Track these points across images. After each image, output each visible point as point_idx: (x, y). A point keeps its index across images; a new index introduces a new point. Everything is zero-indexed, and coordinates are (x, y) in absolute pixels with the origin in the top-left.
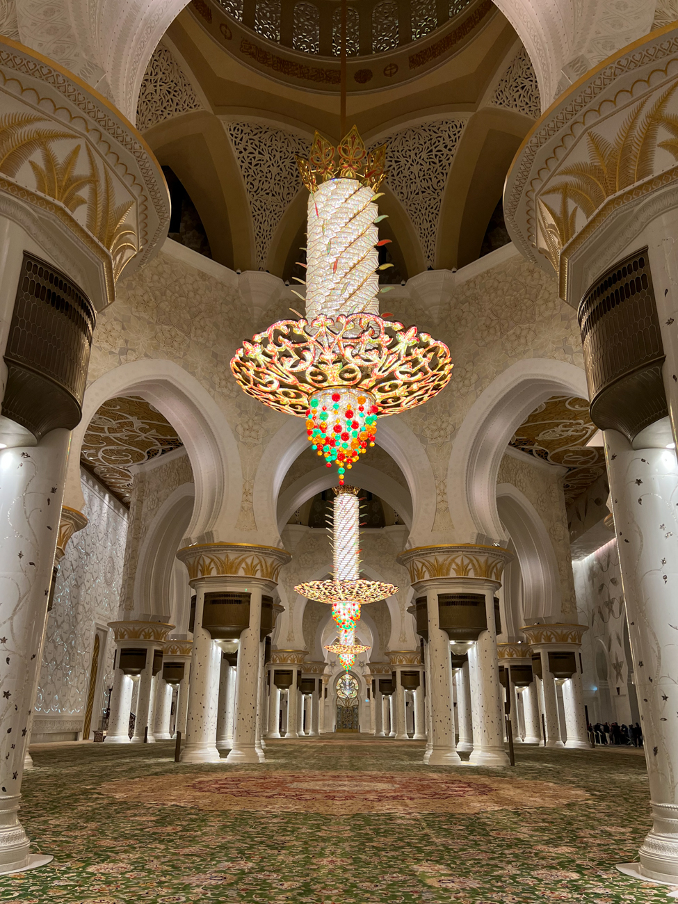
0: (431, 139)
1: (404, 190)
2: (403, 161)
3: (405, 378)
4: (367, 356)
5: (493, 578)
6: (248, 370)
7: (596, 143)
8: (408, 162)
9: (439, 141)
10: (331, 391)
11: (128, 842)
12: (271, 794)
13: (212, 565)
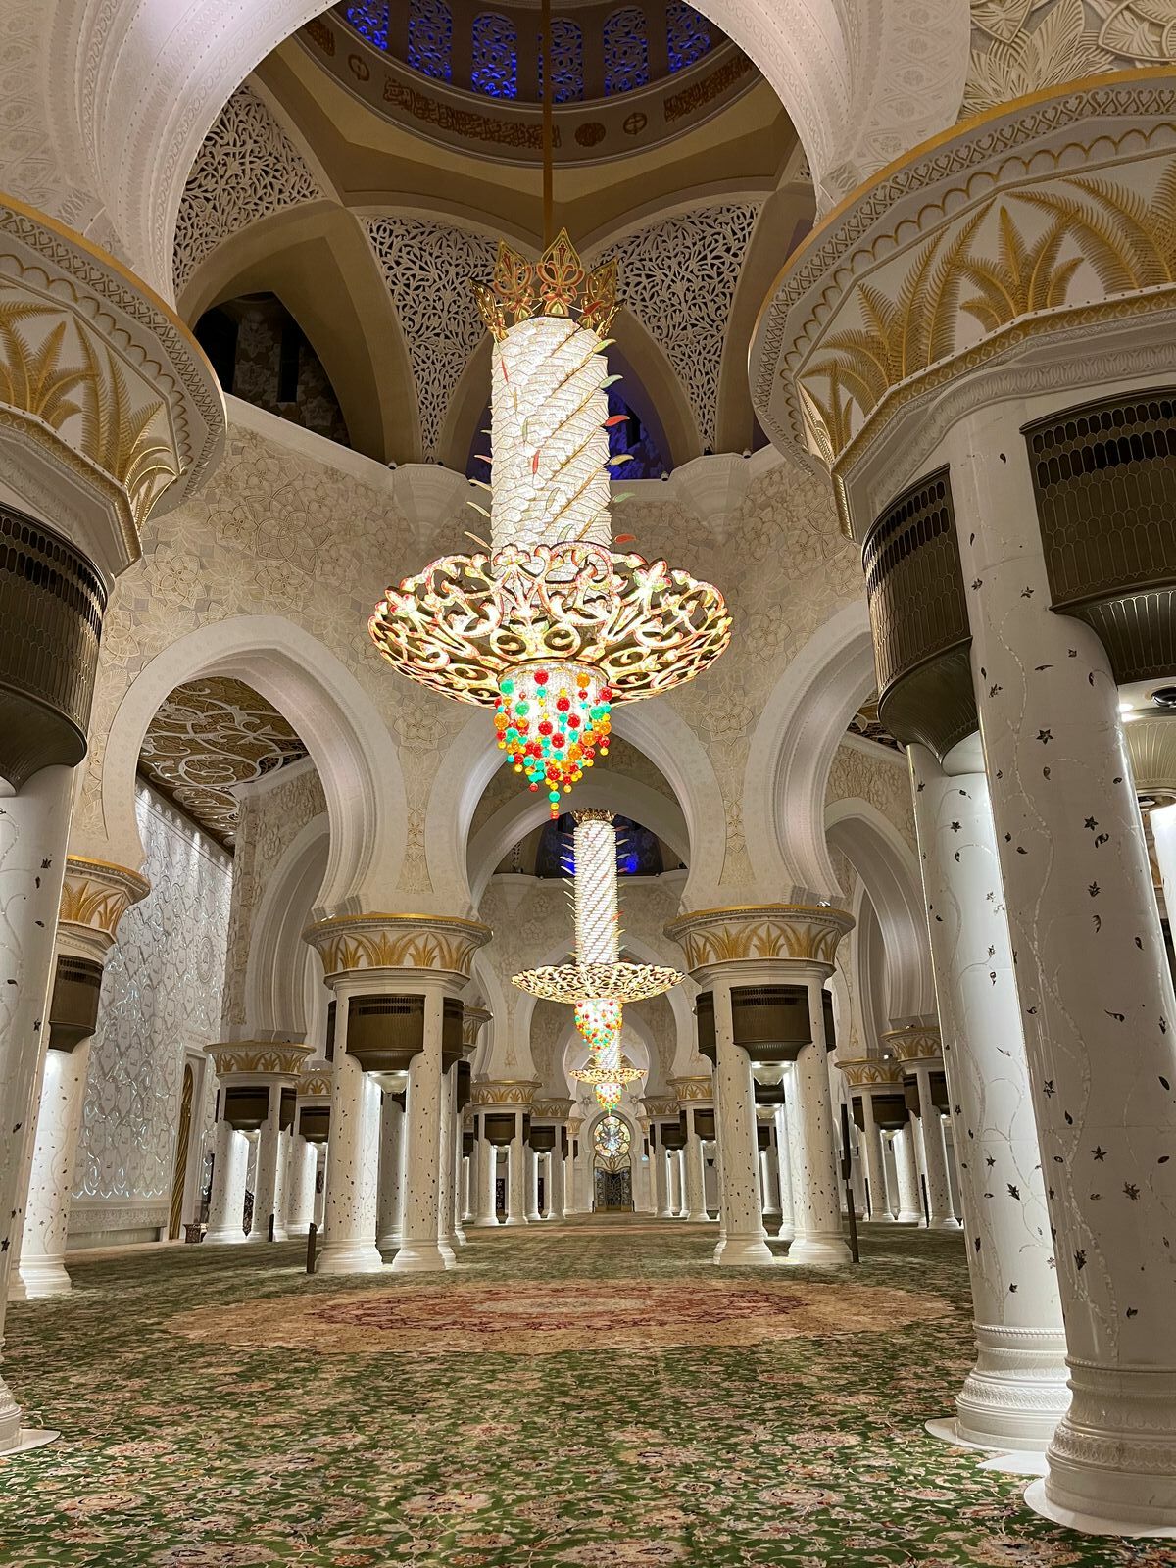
0: (704, 238)
1: (663, 323)
2: (659, 274)
3: (654, 643)
4: (588, 609)
5: (821, 959)
6: (397, 636)
7: (872, 301)
8: (667, 276)
9: (717, 241)
10: (533, 667)
11: (182, 1409)
12: (439, 1323)
13: (360, 951)
